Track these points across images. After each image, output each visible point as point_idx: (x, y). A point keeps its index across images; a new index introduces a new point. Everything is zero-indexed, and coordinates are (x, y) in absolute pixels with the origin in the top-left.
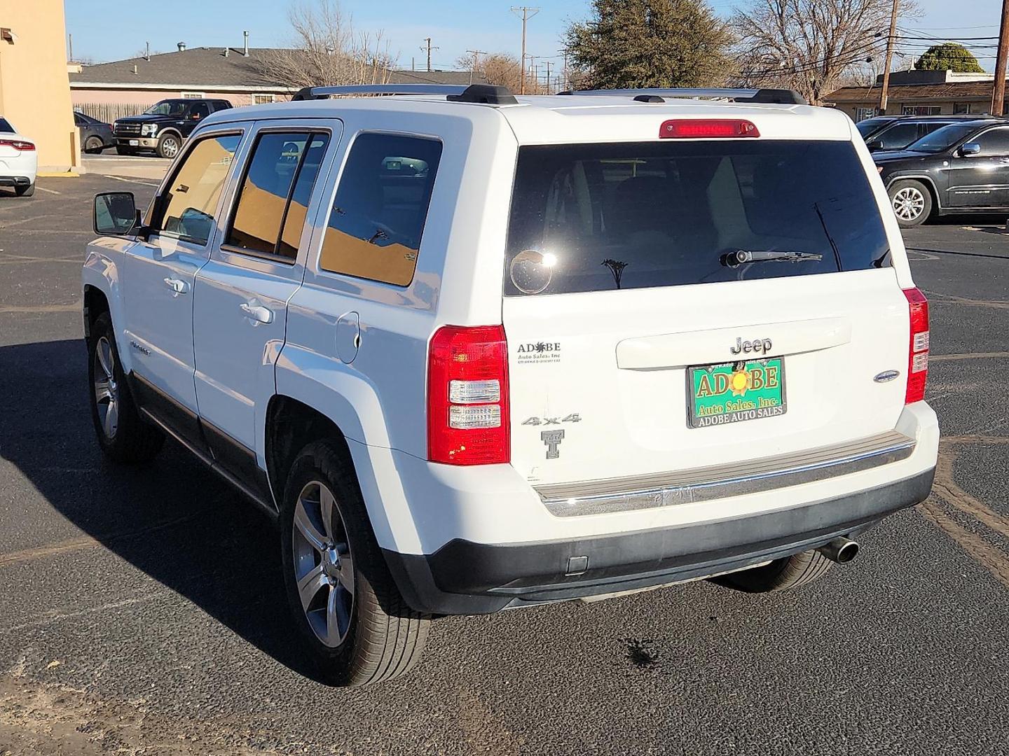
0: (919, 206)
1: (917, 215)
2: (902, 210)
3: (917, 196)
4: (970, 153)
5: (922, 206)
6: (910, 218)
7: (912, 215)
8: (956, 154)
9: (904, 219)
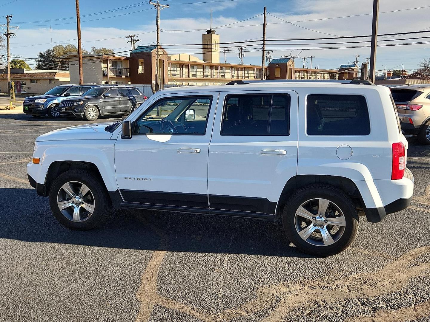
0: (95, 113)
1: (95, 116)
2: (91, 115)
3: (94, 110)
4: (107, 96)
5: (96, 113)
6: (93, 118)
7: (94, 116)
8: (103, 97)
9: (91, 118)
